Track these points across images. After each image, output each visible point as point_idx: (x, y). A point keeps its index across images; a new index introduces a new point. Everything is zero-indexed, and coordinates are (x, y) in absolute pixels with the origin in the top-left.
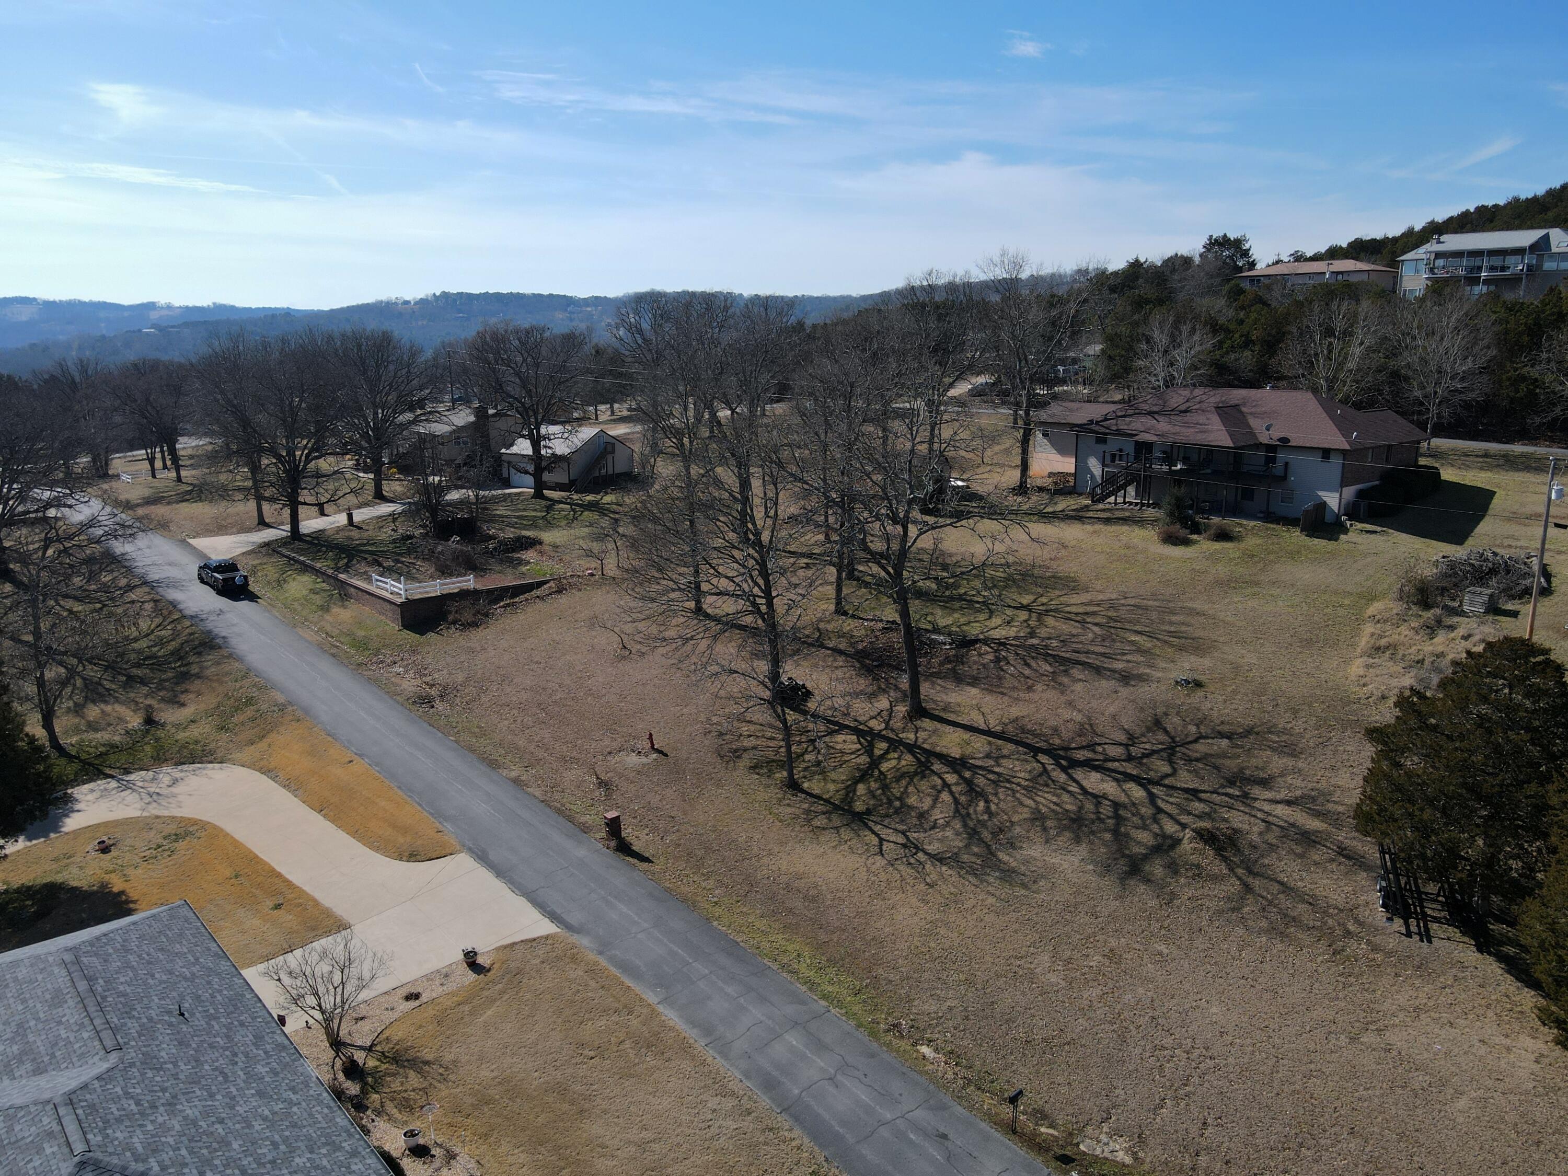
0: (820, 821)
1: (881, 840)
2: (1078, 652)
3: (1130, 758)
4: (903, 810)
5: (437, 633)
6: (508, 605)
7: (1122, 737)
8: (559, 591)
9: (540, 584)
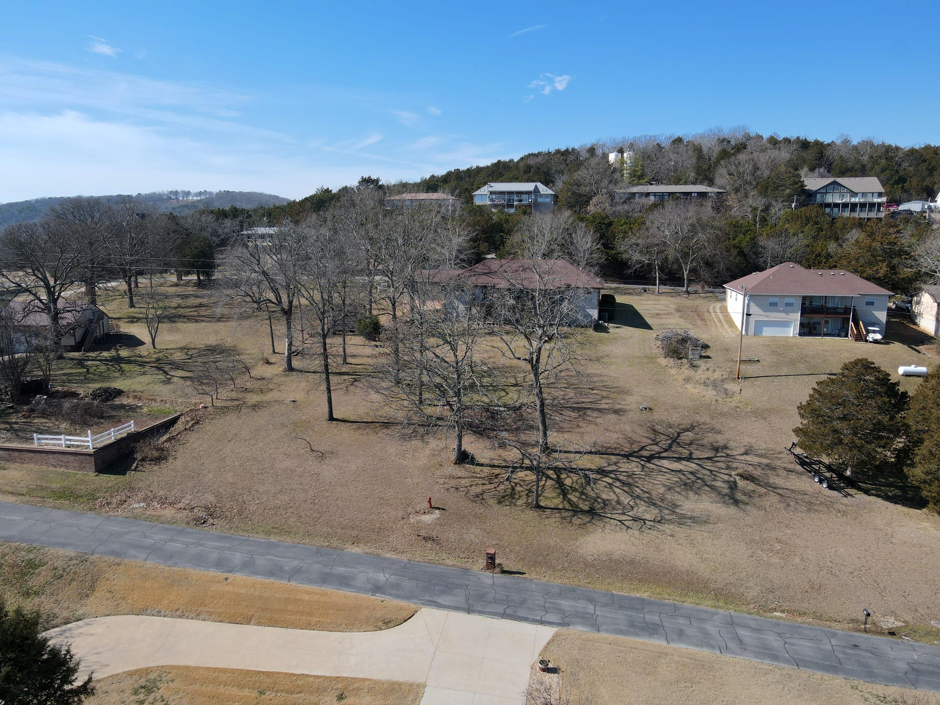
0: (576, 521)
1: (620, 521)
2: (578, 403)
3: (666, 450)
4: (605, 503)
5: (135, 470)
6: (169, 440)
7: (649, 441)
8: (197, 423)
9: (174, 421)
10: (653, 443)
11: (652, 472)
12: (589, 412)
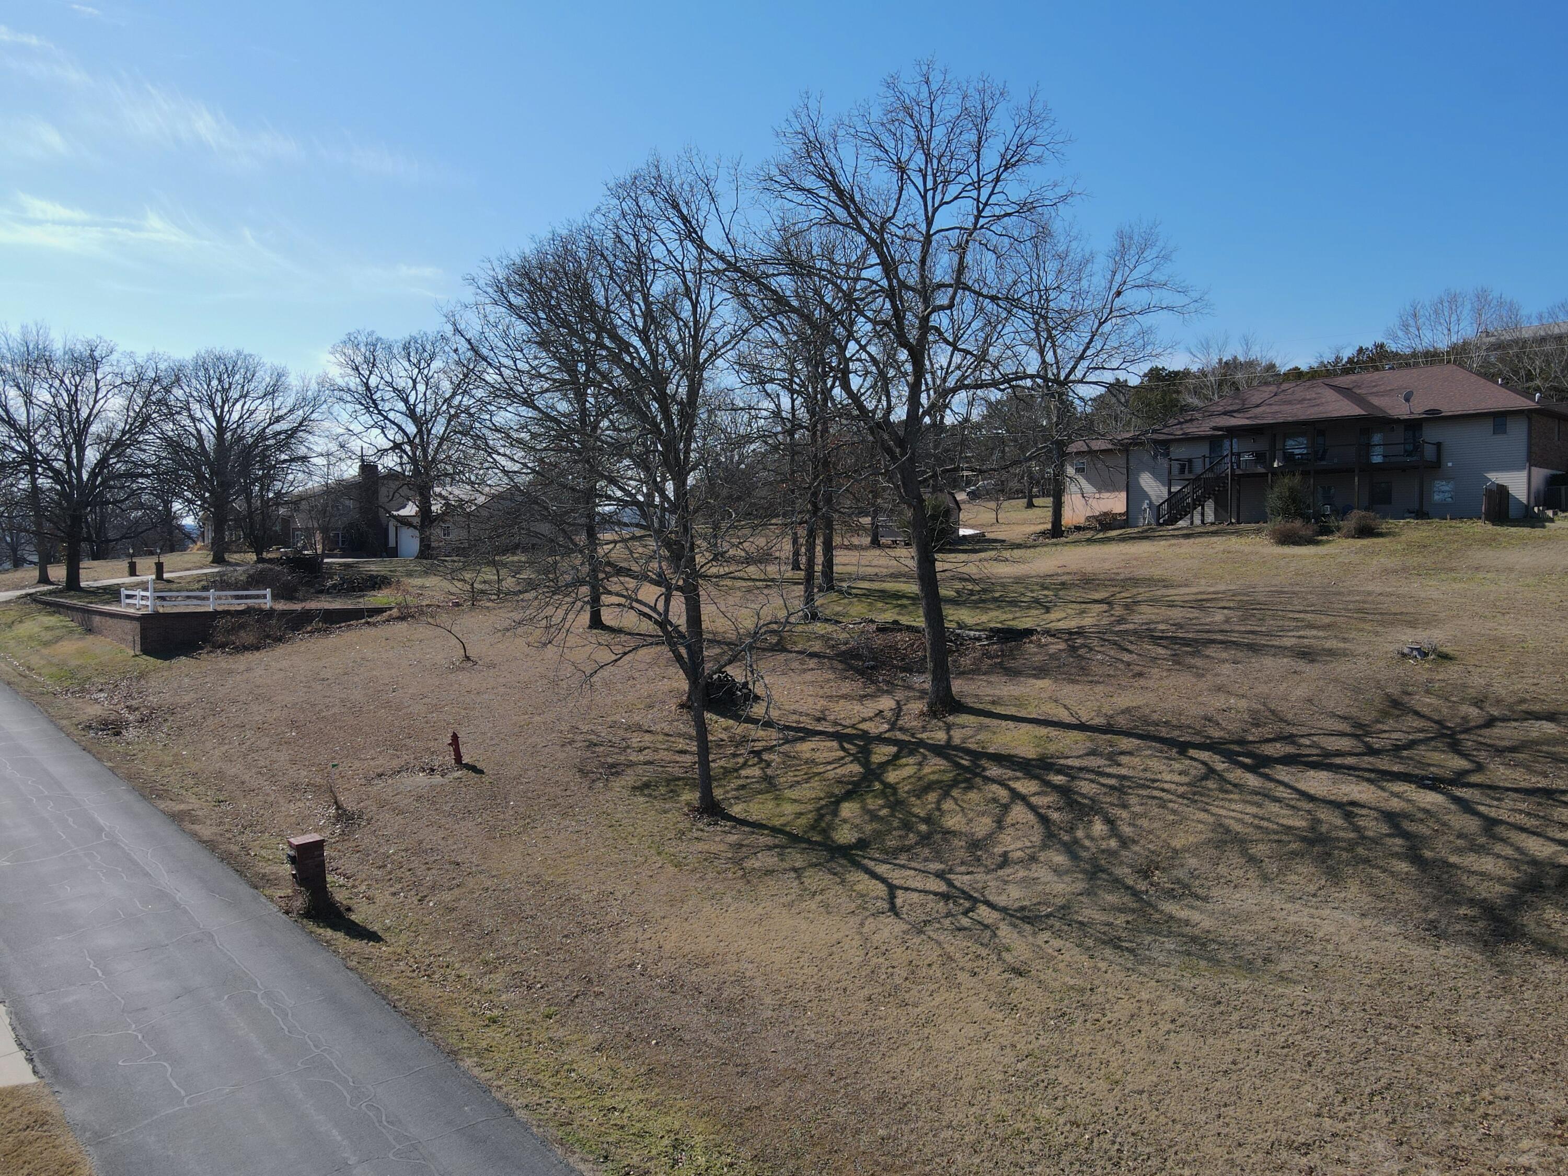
0: (761, 861)
1: (892, 889)
3: (1372, 753)
5: (192, 657)
6: (318, 630)
7: (1341, 726)
8: (403, 619)
9: (382, 611)
10: (1348, 730)
11: (1227, 792)
12: (1210, 651)
